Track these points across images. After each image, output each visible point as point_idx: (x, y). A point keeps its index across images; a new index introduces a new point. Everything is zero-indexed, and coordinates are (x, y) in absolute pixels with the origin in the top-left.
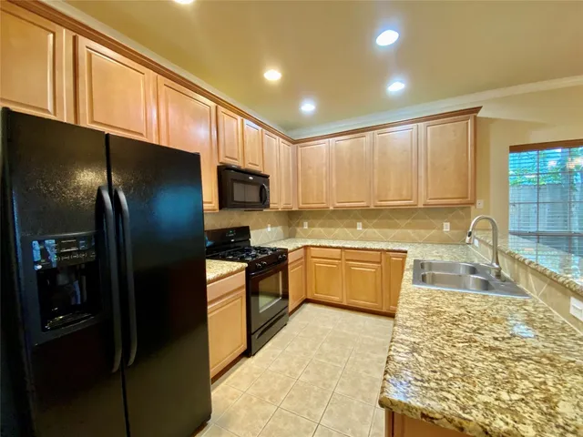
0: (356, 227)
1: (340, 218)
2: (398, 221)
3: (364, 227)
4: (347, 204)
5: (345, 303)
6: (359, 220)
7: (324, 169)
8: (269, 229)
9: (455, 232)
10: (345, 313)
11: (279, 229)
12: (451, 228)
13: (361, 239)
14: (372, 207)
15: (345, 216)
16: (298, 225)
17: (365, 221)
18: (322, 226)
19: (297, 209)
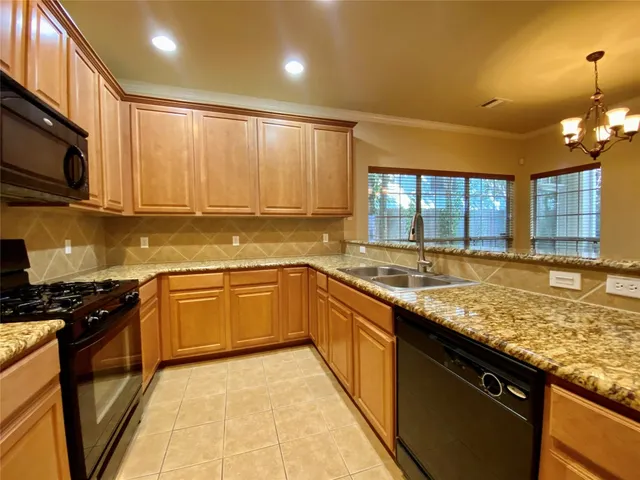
0: (232, 243)
1: (206, 230)
2: (281, 233)
3: (242, 241)
4: (225, 210)
5: (229, 349)
6: (236, 233)
7: (185, 153)
8: (68, 250)
9: (333, 243)
10: (230, 363)
11: (89, 250)
12: (329, 240)
13: (240, 257)
14: (258, 215)
15: (216, 226)
16: (127, 243)
17: (244, 234)
18: (174, 243)
19: (131, 214)
